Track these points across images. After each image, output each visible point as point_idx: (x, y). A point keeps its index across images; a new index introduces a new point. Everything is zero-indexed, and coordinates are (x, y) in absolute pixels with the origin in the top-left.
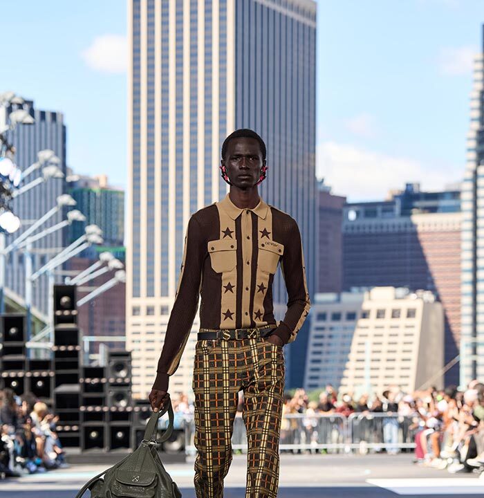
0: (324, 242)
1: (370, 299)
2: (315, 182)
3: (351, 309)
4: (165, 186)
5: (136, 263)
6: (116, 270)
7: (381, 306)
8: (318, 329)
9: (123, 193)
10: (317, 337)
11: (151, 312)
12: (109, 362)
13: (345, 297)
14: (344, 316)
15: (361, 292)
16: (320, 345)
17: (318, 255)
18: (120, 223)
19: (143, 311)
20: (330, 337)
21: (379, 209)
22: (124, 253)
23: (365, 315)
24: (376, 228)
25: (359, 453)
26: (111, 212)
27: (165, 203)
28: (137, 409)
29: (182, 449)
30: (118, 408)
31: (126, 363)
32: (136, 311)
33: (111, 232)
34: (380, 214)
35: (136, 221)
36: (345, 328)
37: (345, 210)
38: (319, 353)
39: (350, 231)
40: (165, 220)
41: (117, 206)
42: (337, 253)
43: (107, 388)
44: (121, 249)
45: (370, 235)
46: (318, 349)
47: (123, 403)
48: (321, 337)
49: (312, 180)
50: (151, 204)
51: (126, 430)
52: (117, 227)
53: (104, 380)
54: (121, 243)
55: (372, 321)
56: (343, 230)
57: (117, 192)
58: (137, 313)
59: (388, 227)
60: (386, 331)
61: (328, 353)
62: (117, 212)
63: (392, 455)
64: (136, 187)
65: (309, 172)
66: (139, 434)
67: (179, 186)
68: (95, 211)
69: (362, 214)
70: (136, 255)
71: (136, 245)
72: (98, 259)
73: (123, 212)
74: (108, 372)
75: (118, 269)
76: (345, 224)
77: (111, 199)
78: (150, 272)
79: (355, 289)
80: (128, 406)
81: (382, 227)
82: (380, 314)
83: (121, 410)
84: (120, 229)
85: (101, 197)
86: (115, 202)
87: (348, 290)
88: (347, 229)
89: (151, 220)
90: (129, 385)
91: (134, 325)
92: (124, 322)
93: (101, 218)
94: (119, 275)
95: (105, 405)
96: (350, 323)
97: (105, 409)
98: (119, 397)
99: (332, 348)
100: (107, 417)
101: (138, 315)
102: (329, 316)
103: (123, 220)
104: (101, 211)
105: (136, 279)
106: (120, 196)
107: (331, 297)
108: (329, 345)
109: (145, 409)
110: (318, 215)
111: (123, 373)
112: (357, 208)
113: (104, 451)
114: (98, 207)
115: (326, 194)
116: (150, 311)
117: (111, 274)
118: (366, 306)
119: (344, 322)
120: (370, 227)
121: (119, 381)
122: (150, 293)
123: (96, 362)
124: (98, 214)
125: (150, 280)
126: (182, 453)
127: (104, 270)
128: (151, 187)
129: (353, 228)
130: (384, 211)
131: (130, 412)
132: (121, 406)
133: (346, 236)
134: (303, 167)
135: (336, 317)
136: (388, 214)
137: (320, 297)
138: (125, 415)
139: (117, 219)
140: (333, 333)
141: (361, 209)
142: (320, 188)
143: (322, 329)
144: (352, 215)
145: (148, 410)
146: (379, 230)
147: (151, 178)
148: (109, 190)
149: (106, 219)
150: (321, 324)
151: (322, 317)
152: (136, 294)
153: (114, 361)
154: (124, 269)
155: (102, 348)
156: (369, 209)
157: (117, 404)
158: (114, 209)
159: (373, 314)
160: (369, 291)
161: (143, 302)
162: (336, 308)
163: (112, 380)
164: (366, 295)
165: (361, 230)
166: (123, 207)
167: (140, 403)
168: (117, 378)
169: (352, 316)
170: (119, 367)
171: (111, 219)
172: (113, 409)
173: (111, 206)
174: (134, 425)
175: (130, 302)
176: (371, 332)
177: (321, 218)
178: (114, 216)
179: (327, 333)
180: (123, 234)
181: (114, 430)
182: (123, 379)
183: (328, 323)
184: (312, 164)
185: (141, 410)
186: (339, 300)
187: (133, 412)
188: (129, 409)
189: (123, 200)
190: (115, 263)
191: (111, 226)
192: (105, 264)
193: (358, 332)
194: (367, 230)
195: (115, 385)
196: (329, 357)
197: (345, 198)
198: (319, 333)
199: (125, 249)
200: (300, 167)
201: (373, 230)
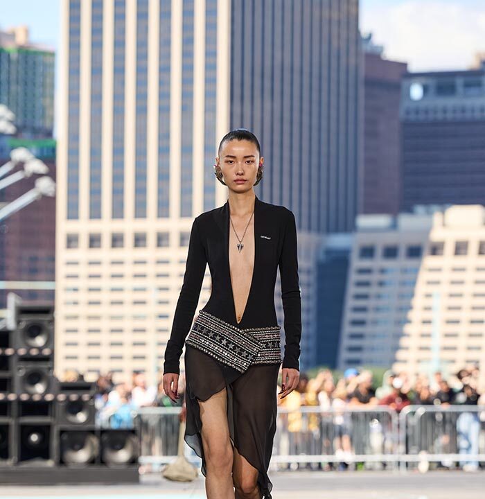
0: (371, 134)
1: (444, 225)
2: (357, 39)
3: (414, 241)
4: (119, 43)
5: (73, 166)
6: (37, 176)
7: (461, 236)
8: (362, 271)
9: (52, 54)
10: (360, 284)
11: (96, 244)
12: (18, 322)
13: (405, 221)
14: (402, 251)
15: (430, 214)
16: (365, 297)
17: (361, 154)
18: (48, 101)
19: (84, 241)
20: (381, 284)
21: (459, 82)
22: (53, 150)
23: (436, 250)
24: (454, 111)
25: (418, 470)
26: (34, 84)
27: (119, 71)
28: (61, 397)
29: (134, 461)
30: (31, 395)
31: (46, 323)
32: (72, 241)
33: (34, 117)
34: (460, 89)
35: (74, 98)
36: (405, 271)
37: (405, 83)
38: (363, 309)
39: (412, 117)
40: (119, 97)
41: (44, 76)
42: (392, 152)
43: (14, 363)
44: (48, 143)
45: (444, 123)
46: (361, 303)
47: (40, 388)
48: (366, 284)
49: (352, 35)
50: (97, 71)
51: (44, 431)
52: (44, 109)
53: (9, 352)
54: (49, 134)
55: (447, 260)
56: (402, 114)
57: (44, 53)
58: (73, 244)
59: (473, 111)
60: (469, 276)
61: (377, 309)
62: (43, 85)
63: (470, 473)
64: (74, 46)
65: (348, 23)
66: (65, 437)
67: (142, 44)
68: (9, 83)
69: (432, 91)
70: (73, 152)
71: (74, 137)
72: (9, 159)
73: (52, 86)
74: (17, 339)
75: (40, 175)
76: (405, 105)
77: (34, 63)
78: (95, 179)
79: (420, 209)
80: (47, 392)
81: (463, 110)
82: (460, 249)
83: (37, 398)
84: (47, 112)
85: (18, 61)
86: (40, 69)
87: (409, 210)
88: (408, 112)
89: (96, 97)
90: (49, 359)
91: (69, 263)
92: (52, 259)
93: (17, 94)
94: (44, 185)
95: (11, 392)
96: (411, 263)
97: (12, 397)
98: (34, 378)
99: (381, 303)
100: (15, 409)
101: (76, 247)
102: (379, 252)
103: (52, 97)
104: (17, 83)
105: (73, 191)
106: (48, 59)
107: (381, 221)
108: (379, 296)
109: (74, 397)
110: (362, 91)
111: (40, 341)
112: (424, 80)
113: (9, 463)
114: (13, 77)
115: (375, 57)
116: (94, 241)
117: (28, 183)
118: (437, 235)
119: (402, 262)
120: (445, 111)
121: (34, 352)
122: (95, 213)
123: (3, 321)
124: (13, 88)
125: (95, 192)
126: (133, 468)
127: (18, 176)
128: (97, 45)
129: (417, 112)
130: (467, 85)
131: (51, 403)
132: (37, 393)
133: (406, 124)
134: (339, 15)
135: (391, 252)
136: (473, 91)
137: (364, 221)
138: (42, 408)
139: (43, 96)
140: (386, 277)
141: (431, 82)
142: (365, 48)
143: (367, 271)
144: (416, 92)
145: (80, 399)
146: (459, 116)
147: (97, 31)
148: (32, 49)
149: (26, 94)
150: (366, 263)
151: (368, 252)
152: (73, 214)
153: (26, 320)
154: (52, 174)
155: (12, 301)
156: (442, 82)
157: (30, 389)
158: (39, 80)
159: (449, 249)
160: (443, 212)
161: (84, 226)
162: (390, 239)
163: (22, 352)
164: (437, 218)
165: (431, 116)
166: (53, 77)
167: (67, 387)
168: (30, 347)
169: (415, 252)
170: (34, 331)
171: (34, 95)
172: (24, 397)
173: (34, 74)
174: (57, 423)
175: (64, 227)
176: (446, 276)
177: (367, 96)
178: (38, 91)
179: (375, 278)
180: (52, 119)
181: (26, 431)
182: (40, 349)
183: (378, 262)
184: (353, 10)
185: (68, 399)
186: (394, 226)
187: (55, 401)
188: (49, 397)
189: (52, 66)
190: (35, 166)
191: (34, 106)
192: (20, 166)
193: (424, 276)
194: (440, 116)
195: (27, 359)
196: (380, 316)
197: (404, 65)
198: (364, 278)
199: (55, 143)
200: (335, 15)
201: (450, 116)
